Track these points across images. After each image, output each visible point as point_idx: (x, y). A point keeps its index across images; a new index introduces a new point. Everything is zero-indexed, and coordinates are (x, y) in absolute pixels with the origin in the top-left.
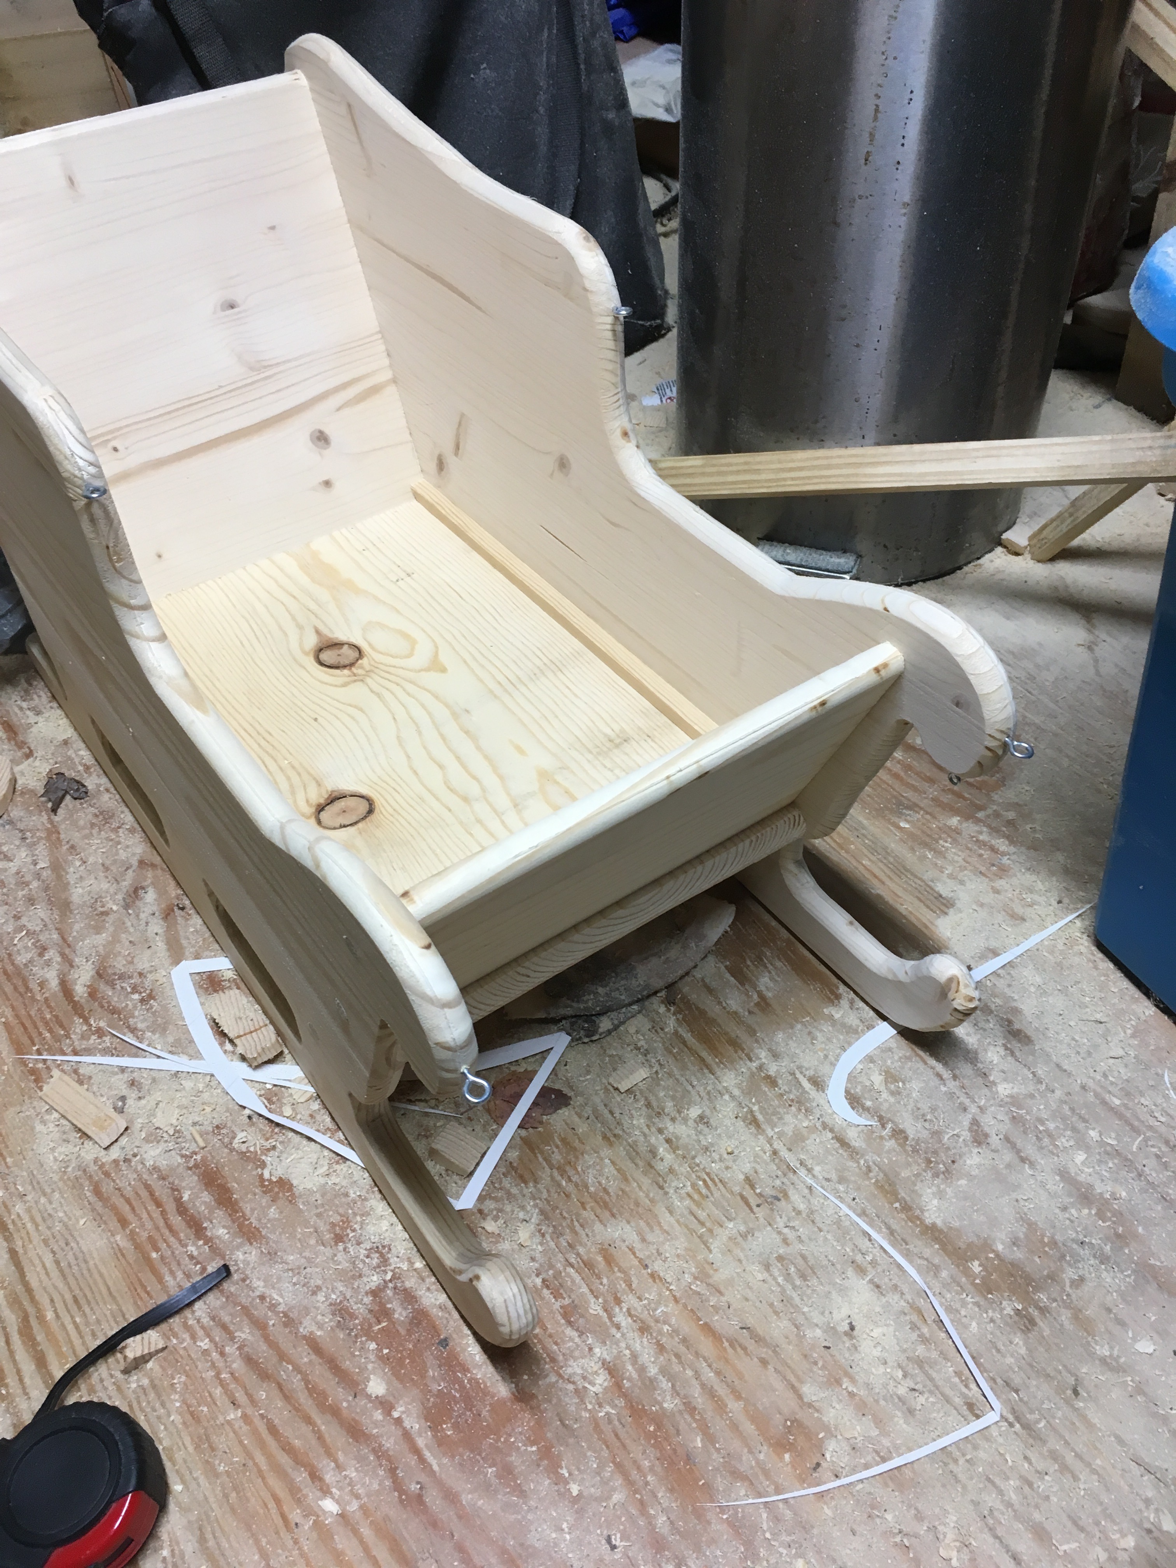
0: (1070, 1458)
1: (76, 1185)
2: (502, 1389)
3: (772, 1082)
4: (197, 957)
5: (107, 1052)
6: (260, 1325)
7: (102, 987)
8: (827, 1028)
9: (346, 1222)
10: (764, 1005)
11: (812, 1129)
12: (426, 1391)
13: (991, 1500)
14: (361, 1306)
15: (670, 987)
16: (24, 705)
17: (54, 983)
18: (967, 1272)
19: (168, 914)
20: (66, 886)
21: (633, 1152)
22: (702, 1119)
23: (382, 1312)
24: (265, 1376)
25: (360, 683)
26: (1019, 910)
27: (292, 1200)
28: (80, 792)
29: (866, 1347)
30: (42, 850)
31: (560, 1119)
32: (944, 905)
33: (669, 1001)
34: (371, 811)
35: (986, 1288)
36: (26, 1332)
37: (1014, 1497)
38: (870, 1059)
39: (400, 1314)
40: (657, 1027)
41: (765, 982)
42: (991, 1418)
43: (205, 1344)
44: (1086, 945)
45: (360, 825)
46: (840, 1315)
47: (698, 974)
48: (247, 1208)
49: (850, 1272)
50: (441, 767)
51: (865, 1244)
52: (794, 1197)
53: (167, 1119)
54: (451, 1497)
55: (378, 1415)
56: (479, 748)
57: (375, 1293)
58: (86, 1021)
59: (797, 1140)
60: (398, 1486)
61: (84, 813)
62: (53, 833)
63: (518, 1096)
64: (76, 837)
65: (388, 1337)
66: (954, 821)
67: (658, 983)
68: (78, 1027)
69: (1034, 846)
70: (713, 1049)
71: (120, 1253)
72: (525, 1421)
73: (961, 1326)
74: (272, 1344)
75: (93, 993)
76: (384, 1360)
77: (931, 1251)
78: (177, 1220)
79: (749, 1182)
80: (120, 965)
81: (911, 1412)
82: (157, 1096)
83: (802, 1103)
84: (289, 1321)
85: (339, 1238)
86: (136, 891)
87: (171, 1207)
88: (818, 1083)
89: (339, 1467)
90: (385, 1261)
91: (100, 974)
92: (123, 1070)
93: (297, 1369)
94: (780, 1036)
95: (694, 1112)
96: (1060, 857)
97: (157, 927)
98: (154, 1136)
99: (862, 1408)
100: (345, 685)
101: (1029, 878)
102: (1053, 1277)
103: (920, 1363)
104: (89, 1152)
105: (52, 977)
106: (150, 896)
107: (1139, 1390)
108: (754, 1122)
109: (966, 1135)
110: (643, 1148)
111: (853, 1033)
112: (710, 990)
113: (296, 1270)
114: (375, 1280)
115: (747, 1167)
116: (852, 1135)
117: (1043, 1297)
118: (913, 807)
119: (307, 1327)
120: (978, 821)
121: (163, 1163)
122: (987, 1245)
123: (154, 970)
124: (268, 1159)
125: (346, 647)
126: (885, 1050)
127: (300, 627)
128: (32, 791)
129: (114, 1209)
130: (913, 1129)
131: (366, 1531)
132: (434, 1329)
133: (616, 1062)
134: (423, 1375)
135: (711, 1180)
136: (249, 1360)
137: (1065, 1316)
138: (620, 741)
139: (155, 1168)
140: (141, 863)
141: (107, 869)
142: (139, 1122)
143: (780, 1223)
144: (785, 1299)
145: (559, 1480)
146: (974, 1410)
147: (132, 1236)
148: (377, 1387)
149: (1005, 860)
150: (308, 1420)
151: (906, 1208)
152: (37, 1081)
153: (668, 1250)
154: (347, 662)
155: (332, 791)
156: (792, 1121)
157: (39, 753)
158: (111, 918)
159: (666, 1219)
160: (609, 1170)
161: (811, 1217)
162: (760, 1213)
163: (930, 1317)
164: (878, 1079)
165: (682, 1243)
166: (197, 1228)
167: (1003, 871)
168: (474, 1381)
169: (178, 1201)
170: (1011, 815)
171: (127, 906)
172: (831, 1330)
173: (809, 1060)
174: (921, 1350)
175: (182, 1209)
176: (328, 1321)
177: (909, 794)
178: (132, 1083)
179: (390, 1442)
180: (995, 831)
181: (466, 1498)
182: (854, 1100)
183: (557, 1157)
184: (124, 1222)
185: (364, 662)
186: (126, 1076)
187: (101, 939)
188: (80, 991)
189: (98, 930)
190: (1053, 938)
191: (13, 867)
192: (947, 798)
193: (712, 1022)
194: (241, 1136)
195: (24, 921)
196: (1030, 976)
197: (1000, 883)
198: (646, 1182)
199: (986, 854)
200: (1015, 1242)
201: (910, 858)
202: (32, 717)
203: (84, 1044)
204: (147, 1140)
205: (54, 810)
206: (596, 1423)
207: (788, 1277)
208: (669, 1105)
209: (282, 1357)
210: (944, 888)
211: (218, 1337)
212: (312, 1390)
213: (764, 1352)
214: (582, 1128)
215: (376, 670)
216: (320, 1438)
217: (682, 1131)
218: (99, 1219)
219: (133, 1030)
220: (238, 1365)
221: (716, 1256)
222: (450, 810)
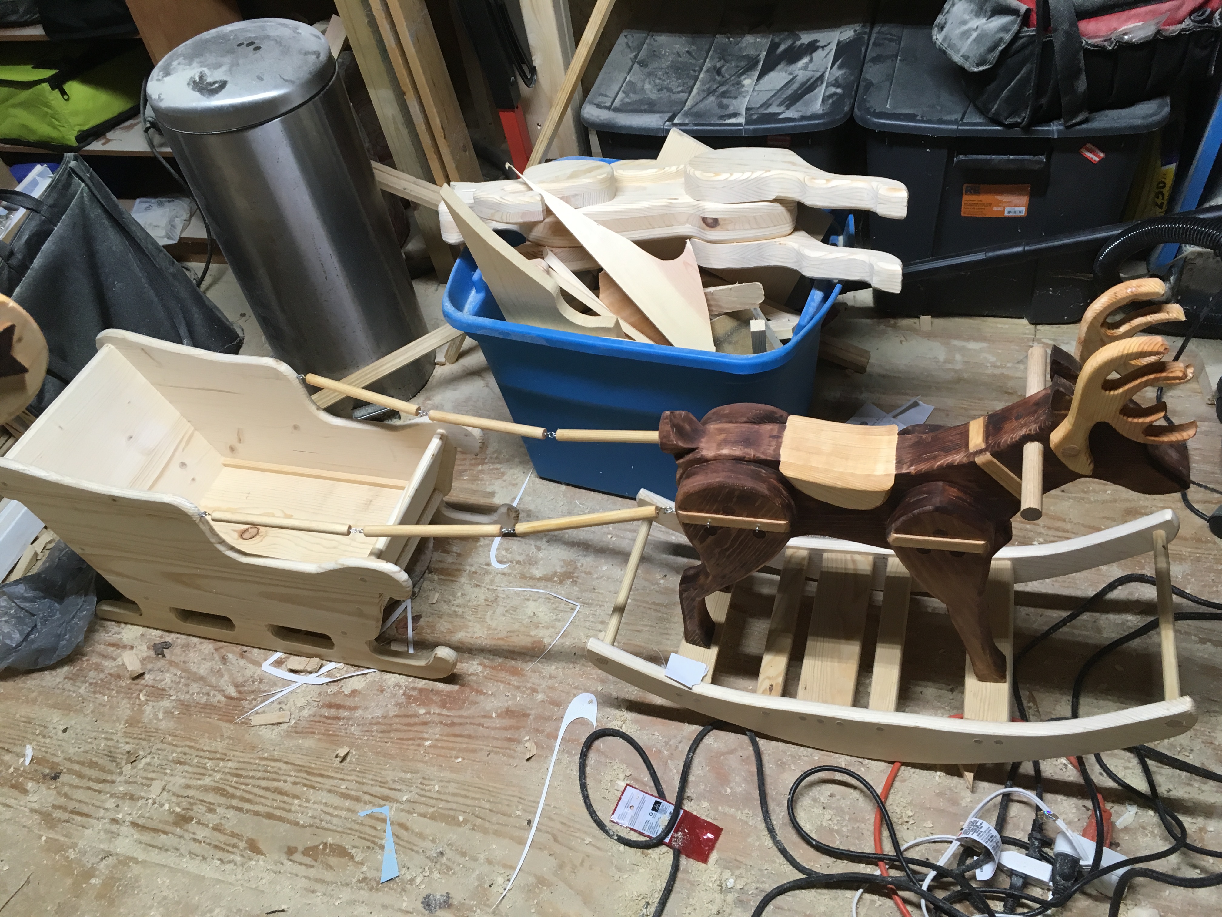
0: (600, 603)
1: (288, 736)
2: (456, 687)
3: (476, 573)
4: (266, 660)
5: (262, 702)
6: (378, 723)
7: (241, 689)
8: (481, 549)
9: (381, 686)
10: (459, 555)
11: (494, 577)
12: (436, 703)
13: (587, 624)
14: (403, 699)
15: (428, 568)
16: (110, 634)
17: (223, 699)
18: (555, 582)
19: (242, 655)
20: (195, 673)
21: (449, 615)
22: (462, 595)
23: (409, 697)
24: (389, 732)
26: (514, 482)
27: (360, 693)
28: (167, 645)
29: (540, 615)
30: (173, 670)
31: (422, 622)
32: (492, 494)
33: (430, 572)
35: (561, 582)
36: (309, 773)
37: (592, 620)
38: (498, 549)
39: (415, 693)
40: (432, 581)
41: (455, 549)
42: (578, 608)
43: (366, 738)
44: (538, 481)
46: (529, 613)
47: (434, 559)
48: (348, 704)
49: (526, 602)
51: (525, 593)
52: (501, 595)
53: (301, 702)
54: (460, 717)
55: (428, 716)
57: (404, 694)
58: (246, 700)
59: (492, 582)
60: (445, 724)
61: (177, 650)
62: (171, 663)
63: (406, 624)
64: (182, 658)
65: (416, 700)
66: (480, 467)
67: (425, 568)
68: (245, 703)
69: (508, 461)
70: (453, 576)
71: (320, 740)
72: (467, 690)
73: (560, 594)
74: (385, 724)
75: (240, 692)
76: (419, 705)
77: (543, 583)
78: (330, 721)
79: (486, 600)
80: (240, 680)
81: (559, 620)
82: (292, 700)
83: (487, 572)
84: (384, 717)
85: (382, 691)
86: (223, 658)
87: (325, 720)
88: (488, 564)
89: (427, 733)
90: (400, 687)
91: (236, 686)
92: (273, 702)
93: (397, 724)
94: (469, 560)
95: (459, 594)
96: (517, 460)
97: (242, 662)
98: (301, 709)
99: (547, 628)
100: (261, 541)
101: (512, 471)
102: (576, 568)
103: (555, 609)
104: (285, 726)
105: (220, 697)
106: (230, 656)
107: (608, 578)
108: (477, 586)
109: (535, 550)
110: (451, 612)
111: (490, 545)
112: (441, 561)
113: (377, 706)
114: (401, 692)
115: (484, 597)
116: (506, 571)
117: (575, 574)
118: (465, 471)
119: (391, 714)
120: (486, 463)
121: (311, 712)
122: (556, 573)
123: (254, 673)
124: (343, 689)
125: (250, 529)
126: (500, 544)
127: (227, 533)
128: (148, 657)
129: (306, 732)
130: (521, 558)
131: (445, 738)
132: (427, 690)
133: (427, 597)
134: (432, 700)
135: (476, 607)
136: (382, 732)
137: (583, 575)
138: (370, 502)
139: (310, 716)
140: (216, 650)
141: (205, 659)
142: (293, 709)
143: (501, 603)
144: (513, 619)
145: (484, 694)
146: (573, 609)
147: (319, 734)
148: (422, 711)
149: (502, 470)
150: (410, 731)
151: (531, 578)
152: (246, 724)
153: (475, 630)
156: (487, 579)
157: (136, 644)
158: (223, 670)
159: (470, 624)
160: (445, 624)
161: (508, 597)
162: (494, 605)
163: (552, 597)
164: (504, 553)
165: (478, 626)
166: (339, 718)
167: (503, 474)
168: (447, 692)
169: (325, 717)
170: (495, 455)
171: (225, 664)
172: (530, 617)
173: (482, 560)
174: (554, 606)
175: (328, 718)
176: (396, 709)
177: (461, 468)
178: (280, 703)
179: (436, 718)
180: (493, 463)
181: (465, 714)
182: (501, 562)
183: (429, 631)
184: (314, 733)
185: (261, 530)
186: (275, 703)
187: (226, 677)
188: (234, 694)
189: (222, 676)
190: (528, 484)
191: (168, 680)
192: (473, 462)
193: (448, 569)
194: (329, 691)
195: (191, 692)
196: (527, 499)
197: (504, 478)
198: (458, 619)
199: (495, 471)
200: (562, 567)
201: (474, 487)
202: (119, 637)
203: (252, 706)
204: (300, 711)
205: (164, 656)
206: (486, 677)
207: (511, 614)
208: (451, 598)
209: (390, 725)
210: (489, 489)
211: (367, 733)
212: (406, 725)
213: (516, 634)
214: (430, 620)
216: (416, 731)
217: (459, 601)
218: (303, 738)
219: (265, 691)
220: (380, 735)
221: (489, 622)
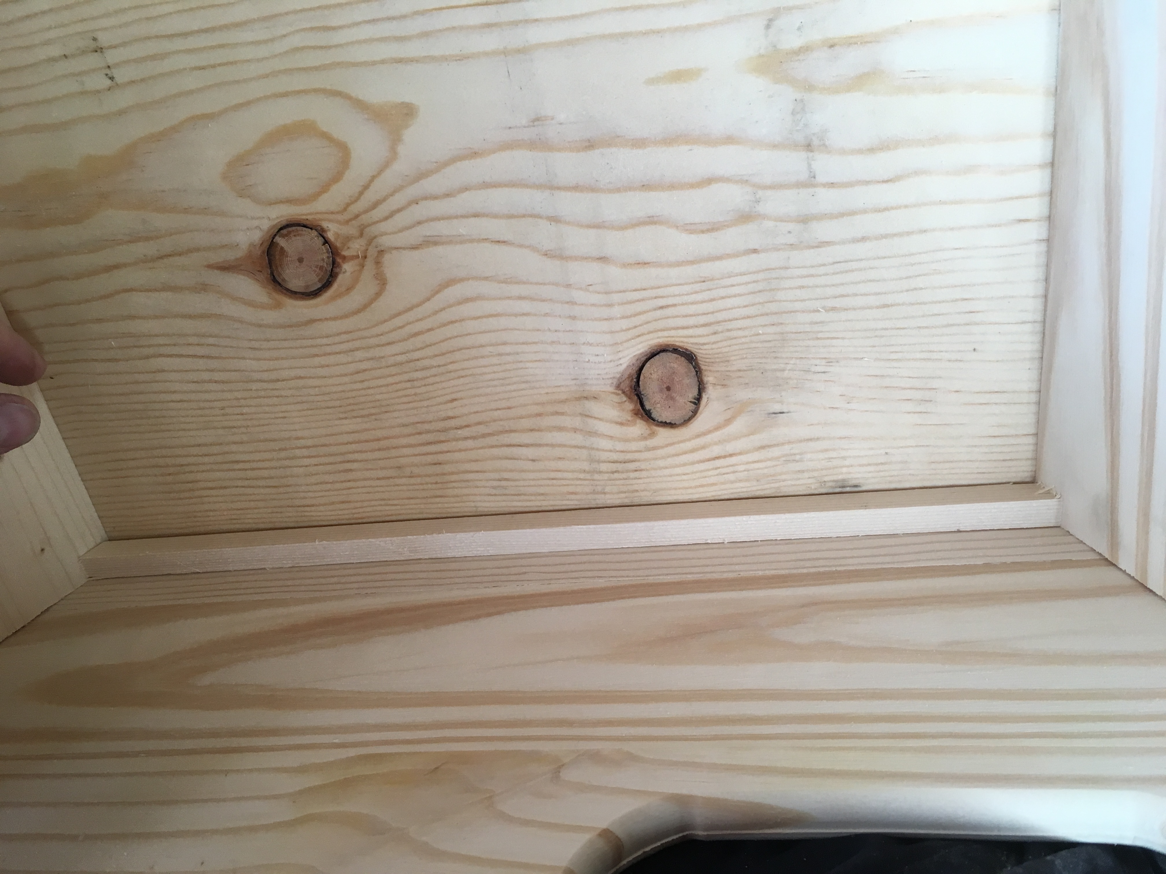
25: (387, 258)
34: (689, 357)
45: (709, 378)
50: (652, 221)
56: (639, 143)
100: (382, 281)
125: (281, 241)
127: (203, 288)
154: (323, 255)
155: (618, 387)
185: (333, 231)
215: (365, 219)
222: (755, 251)
